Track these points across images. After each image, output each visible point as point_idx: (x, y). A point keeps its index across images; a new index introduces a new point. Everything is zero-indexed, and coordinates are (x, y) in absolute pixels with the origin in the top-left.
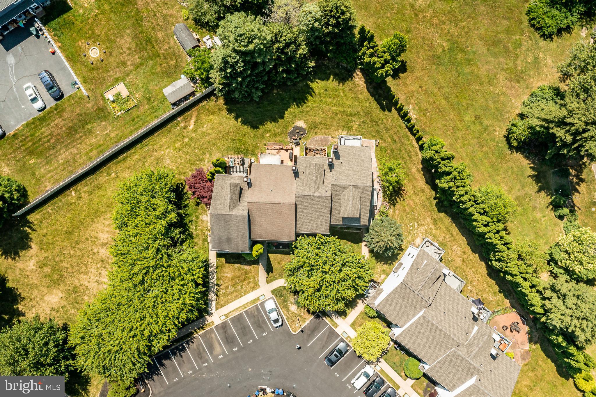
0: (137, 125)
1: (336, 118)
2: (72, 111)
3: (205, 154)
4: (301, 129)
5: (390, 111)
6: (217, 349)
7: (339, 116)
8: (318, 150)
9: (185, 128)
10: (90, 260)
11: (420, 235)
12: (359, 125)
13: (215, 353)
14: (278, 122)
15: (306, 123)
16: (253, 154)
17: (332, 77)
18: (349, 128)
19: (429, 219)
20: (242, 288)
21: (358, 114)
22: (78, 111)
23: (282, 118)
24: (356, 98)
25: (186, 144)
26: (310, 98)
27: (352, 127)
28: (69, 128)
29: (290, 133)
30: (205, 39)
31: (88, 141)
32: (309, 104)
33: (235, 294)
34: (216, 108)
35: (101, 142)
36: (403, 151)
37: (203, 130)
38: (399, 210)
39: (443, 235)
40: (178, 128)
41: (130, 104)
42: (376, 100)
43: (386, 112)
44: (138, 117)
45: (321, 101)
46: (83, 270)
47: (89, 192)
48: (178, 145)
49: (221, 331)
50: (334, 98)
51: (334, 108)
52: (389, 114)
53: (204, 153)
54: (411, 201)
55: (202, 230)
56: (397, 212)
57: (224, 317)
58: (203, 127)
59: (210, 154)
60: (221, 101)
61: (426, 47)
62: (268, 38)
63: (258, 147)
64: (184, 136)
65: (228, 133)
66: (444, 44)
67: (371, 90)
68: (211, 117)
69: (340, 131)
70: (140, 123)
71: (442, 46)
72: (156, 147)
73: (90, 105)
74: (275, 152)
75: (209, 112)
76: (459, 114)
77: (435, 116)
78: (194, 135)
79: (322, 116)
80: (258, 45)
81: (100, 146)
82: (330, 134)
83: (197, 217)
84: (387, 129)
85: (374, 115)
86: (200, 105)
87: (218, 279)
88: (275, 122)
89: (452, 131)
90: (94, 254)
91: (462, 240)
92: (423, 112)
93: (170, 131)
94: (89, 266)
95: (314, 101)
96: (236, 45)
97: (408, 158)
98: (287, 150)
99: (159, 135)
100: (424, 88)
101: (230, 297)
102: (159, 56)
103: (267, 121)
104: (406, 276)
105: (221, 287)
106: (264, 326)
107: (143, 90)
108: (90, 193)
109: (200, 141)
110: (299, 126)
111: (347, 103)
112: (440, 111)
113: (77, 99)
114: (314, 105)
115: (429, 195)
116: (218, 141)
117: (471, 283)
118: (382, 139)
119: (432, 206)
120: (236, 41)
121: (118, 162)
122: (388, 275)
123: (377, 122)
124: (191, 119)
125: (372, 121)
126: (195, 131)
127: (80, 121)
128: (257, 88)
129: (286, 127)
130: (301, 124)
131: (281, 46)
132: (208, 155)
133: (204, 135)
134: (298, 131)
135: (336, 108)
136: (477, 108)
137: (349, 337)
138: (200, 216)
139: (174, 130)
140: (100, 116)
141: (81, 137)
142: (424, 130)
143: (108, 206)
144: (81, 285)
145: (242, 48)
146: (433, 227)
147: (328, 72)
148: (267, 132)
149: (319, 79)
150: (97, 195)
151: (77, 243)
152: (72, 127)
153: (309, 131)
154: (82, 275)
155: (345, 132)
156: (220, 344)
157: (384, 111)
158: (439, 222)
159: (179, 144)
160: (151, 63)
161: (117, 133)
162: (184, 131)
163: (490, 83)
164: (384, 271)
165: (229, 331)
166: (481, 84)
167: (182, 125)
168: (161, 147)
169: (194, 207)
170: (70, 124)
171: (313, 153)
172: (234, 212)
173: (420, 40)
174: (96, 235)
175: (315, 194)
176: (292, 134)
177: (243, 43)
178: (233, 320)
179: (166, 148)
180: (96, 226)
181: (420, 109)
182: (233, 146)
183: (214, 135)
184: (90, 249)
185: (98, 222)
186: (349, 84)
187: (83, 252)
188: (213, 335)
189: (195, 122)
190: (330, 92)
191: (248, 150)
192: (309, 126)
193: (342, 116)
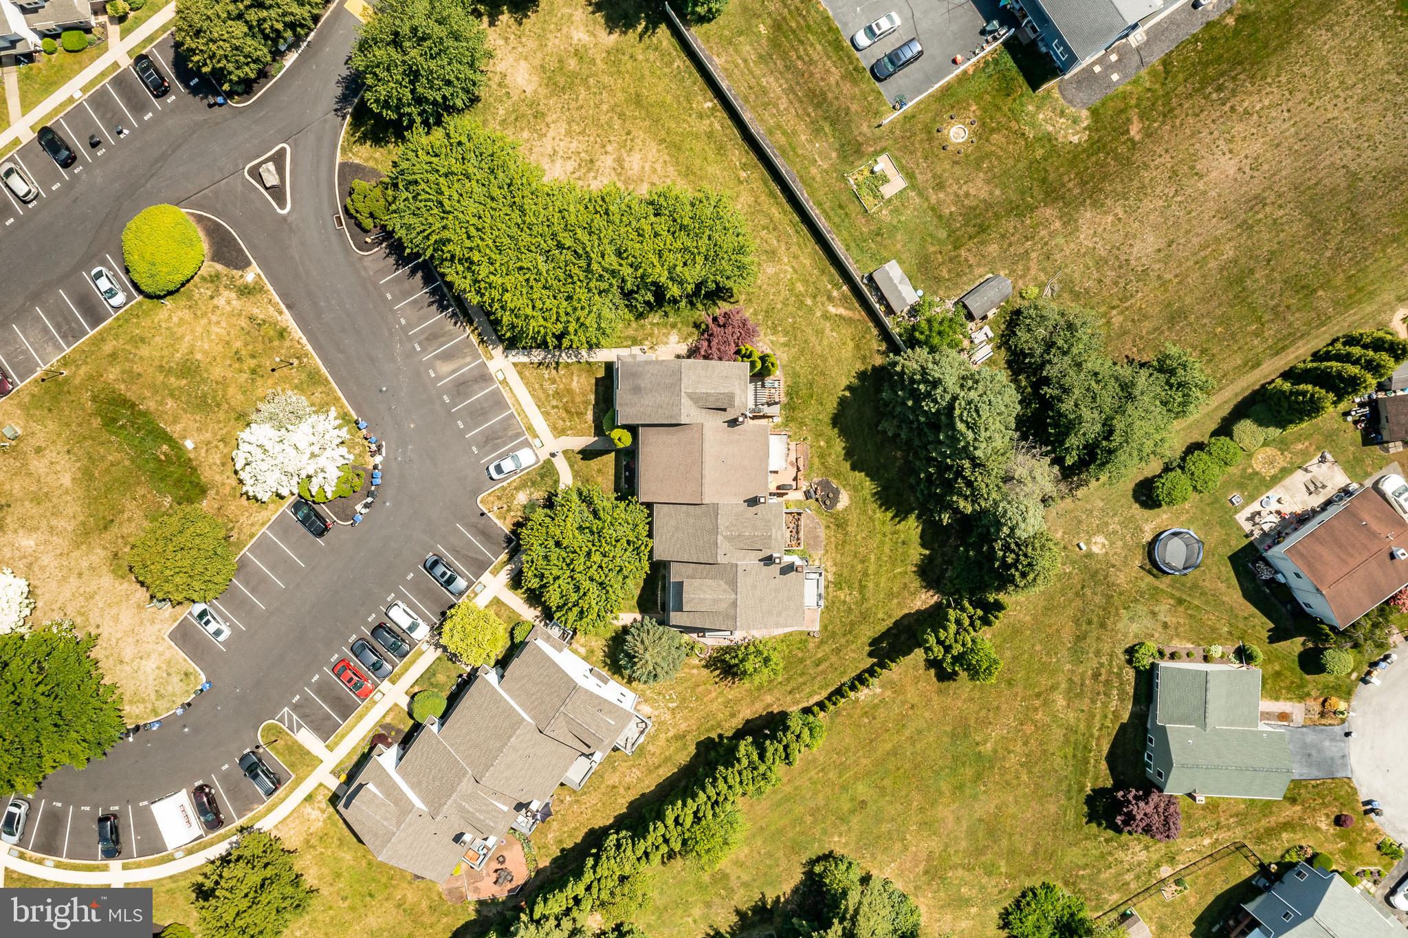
0: (832, 214)
1: (855, 562)
2: (853, 98)
3: (785, 336)
4: (835, 500)
5: (871, 655)
6: (445, 368)
7: (860, 567)
8: (798, 533)
9: (830, 298)
10: (592, 139)
11: (656, 713)
12: (845, 602)
13: (438, 364)
14: (845, 459)
15: (846, 510)
16: (788, 420)
17: (928, 552)
18: (838, 585)
19: (683, 727)
20: (554, 407)
21: (864, 599)
22: (854, 107)
23: (853, 468)
24: (891, 595)
25: (802, 302)
26: (890, 514)
27: (841, 589)
28: (823, 93)
29: (828, 482)
30: (987, 329)
31: (801, 127)
32: (879, 515)
33: (542, 396)
34: (867, 353)
35: (800, 152)
36: (801, 680)
37: (827, 331)
38: (699, 674)
39: (658, 752)
40: (830, 286)
41: (868, 201)
42: (889, 630)
43: (867, 649)
44: (846, 214)
45: (884, 535)
46: (575, 127)
47: (711, 132)
48: (800, 287)
49: (476, 372)
50: (890, 557)
51: (872, 557)
52: (865, 654)
53: (786, 333)
54: (714, 694)
55: (651, 335)
56: (695, 671)
57: (501, 377)
58: (832, 330)
59: (786, 345)
60: (878, 361)
61: (983, 713)
62: (978, 453)
63: (800, 428)
64: (815, 297)
65: (823, 373)
66: (989, 745)
67: (906, 622)
68: (851, 344)
69: (834, 569)
70: (837, 220)
71: (986, 741)
72: (794, 248)
73: (865, 128)
74: (793, 457)
75: (860, 339)
76: (868, 774)
77: (863, 733)
78: (818, 314)
79: (859, 537)
80: (965, 438)
81: (794, 150)
82: (827, 551)
83: (674, 326)
84: (837, 651)
85: (862, 627)
86: (871, 324)
87: (568, 365)
88: (846, 455)
89: (838, 762)
90: (604, 146)
91: (649, 784)
92: (870, 711)
93: (823, 272)
94: (581, 138)
95: (884, 523)
96: (963, 403)
97: (789, 689)
98: (795, 479)
99: (816, 253)
100: (910, 712)
101: (537, 386)
102: (956, 248)
103: (847, 441)
104: (587, 691)
105: (554, 372)
106: (488, 448)
107: (895, 223)
108: (710, 135)
109: (808, 325)
110: (841, 497)
111: (883, 580)
112: (872, 741)
113: (875, 106)
114: (877, 523)
115: (726, 725)
116: (809, 357)
117: (577, 801)
118: (822, 642)
119: (707, 731)
120: (969, 403)
121: (765, 183)
122: (585, 659)
123: (850, 632)
124: (846, 308)
125: (852, 624)
126: (826, 316)
127: (836, 112)
128: (899, 427)
129: (838, 475)
130: (844, 500)
131: (967, 473)
132: (783, 340)
133: (819, 333)
134: (831, 495)
135: (872, 560)
136: (879, 805)
137: (476, 595)
138: (675, 331)
139: (825, 279)
140: (846, 148)
141: (809, 115)
142: (837, 713)
143: (688, 168)
144: (548, 125)
145: (957, 412)
146: (670, 734)
147: (936, 546)
148: (827, 443)
149: (923, 530)
150: (706, 148)
151: (621, 115)
152: (825, 99)
153: (832, 515)
154: (565, 126)
155: (831, 578)
156: (454, 371)
157: (870, 645)
158: (679, 744)
159: (802, 289)
160: (943, 234)
161: (818, 179)
162: (825, 298)
163: (924, 824)
164: (592, 652)
165: (476, 387)
166: (922, 810)
167: (835, 294)
168: (796, 257)
169: (691, 320)
170: (830, 95)
171: (792, 525)
172: (685, 401)
173: (996, 703)
174: (637, 148)
175: (720, 537)
176: (825, 485)
177: (965, 414)
178: (496, 393)
179: (793, 267)
180: (653, 148)
181: (876, 707)
182: (801, 384)
183: (818, 349)
184: (612, 138)
185: (659, 151)
186: (916, 583)
187: (606, 127)
188: (468, 359)
189: (840, 316)
190: (900, 550)
191: (794, 409)
192: (841, 515)
193: (859, 572)
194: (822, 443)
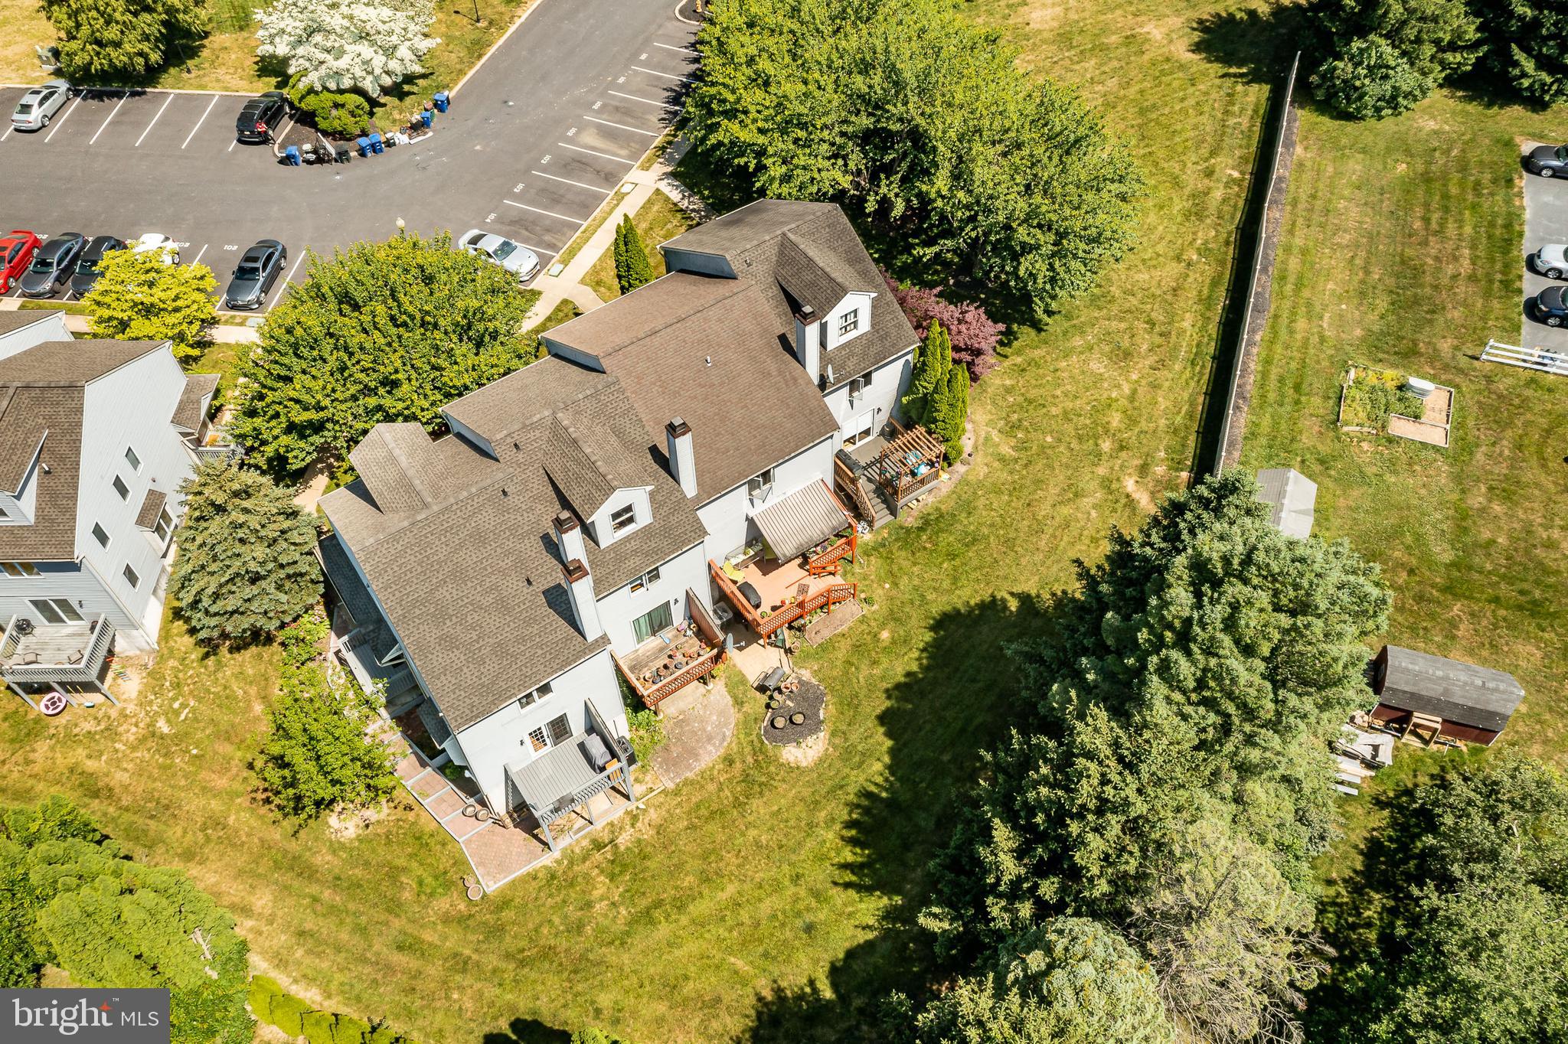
0: (1272, 384)
1: (693, 864)
2: (1464, 305)
3: (1017, 449)
4: (794, 735)
6: (590, 138)
7: (688, 880)
9: (1143, 470)
12: (589, 905)
13: (590, 131)
14: (888, 693)
15: (791, 769)
17: (827, 994)
18: (618, 867)
21: (622, 941)
23: (883, 719)
25: (1095, 436)
26: (848, 855)
27: (612, 877)
28: (1420, 270)
29: (819, 699)
31: (1341, 275)
32: (830, 836)
35: (1307, 294)
40: (1162, 455)
43: (502, 1025)
45: (796, 879)
47: (1203, 194)
48: (1115, 419)
49: (609, 168)
50: (757, 925)
51: (731, 889)
57: (625, 190)
58: (1096, 506)
59: (1002, 460)
69: (648, 834)
72: (1164, 375)
73: (1445, 344)
79: (752, 833)
81: (1300, 286)
82: (677, 792)
84: (463, 966)
85: (552, 978)
88: (898, 686)
93: (1174, 432)
95: (821, 858)
99: (1192, 404)
103: (926, 669)
106: (506, 227)
108: (1198, 195)
109: (1067, 468)
110: (810, 740)
111: (692, 947)
114: (810, 844)
116: (1017, 504)
118: (463, 920)
123: (522, 964)
125: (546, 954)
126: (1109, 484)
127: (1418, 299)
129: (850, 704)
130: (807, 752)
133: (1073, 492)
134: (799, 720)
135: (722, 896)
137: (242, 324)
139: (1167, 441)
140: (1388, 340)
146: (91, 765)
147: (856, 1002)
148: (894, 642)
149: (869, 945)
150: (1177, 201)
152: (1415, 276)
153: (758, 751)
157: (516, 1025)
159: (1115, 424)
161: (1298, 336)
162: (1137, 462)
165: (588, 176)
168: (1154, 385)
170: (1428, 278)
176: (810, 699)
178: (598, 197)
182: (959, 526)
186: (736, 1022)
188: (624, 152)
189: (1132, 503)
191: (906, 546)
192: (772, 769)
193: (676, 888)
194: (885, 635)
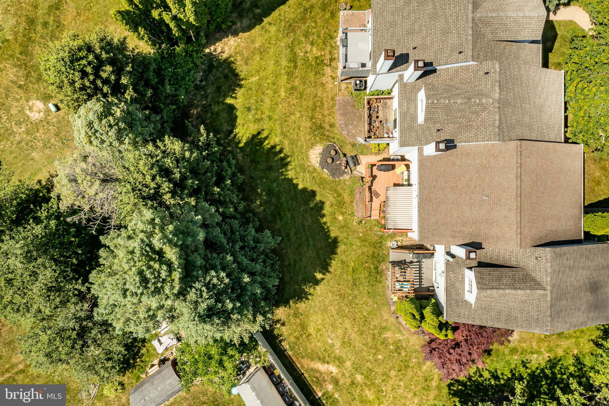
1: (301, 88)
3: (386, 339)
4: (325, 155)
7: (297, 83)
8: (370, 116)
9: (336, 382)
12: (312, 44)
14: (322, 202)
15: (313, 144)
16: (379, 244)
18: (319, 62)
21: (291, 47)
24: (262, 51)
25: (367, 377)
26: (270, 142)
27: (317, 58)
29: (333, 175)
30: (160, 350)
32: (280, 141)
34: (293, 320)
37: (338, 345)
45: (270, 118)
48: (370, 394)
50: (263, 93)
51: (283, 94)
53: (384, 342)
58: (333, 345)
60: (281, 313)
63: (366, 235)
64: (353, 383)
65: (342, 296)
68: (311, 330)
69: (325, 80)
74: (376, 203)
75: (301, 335)
78: (348, 364)
79: (298, 115)
82: (333, 99)
85: (293, 17)
86: (290, 353)
88: (322, 208)
98: (374, 177)
109: (361, 351)
110: (319, 159)
111: (271, 68)
114: (279, 131)
116: (358, 315)
123: (306, 10)
124: (317, 371)
125: (304, 20)
126: (340, 361)
128: (257, 241)
129: (322, 183)
130: (315, 155)
132: (387, 334)
133: (346, 343)
134: (329, 160)
135: (283, 90)
148: (335, 219)
153: (328, 138)
155: (328, 71)
159: (367, 392)
162: (341, 382)
167: (330, 387)
169: (493, 357)
171: (377, 124)
172: (546, 279)
175: (497, 96)
176: (336, 172)
182: (366, 284)
183: (347, 324)
189: (324, 361)
190: (252, 101)
191: (373, 256)
192: (318, 139)
193: (297, 77)
194: (340, 218)
